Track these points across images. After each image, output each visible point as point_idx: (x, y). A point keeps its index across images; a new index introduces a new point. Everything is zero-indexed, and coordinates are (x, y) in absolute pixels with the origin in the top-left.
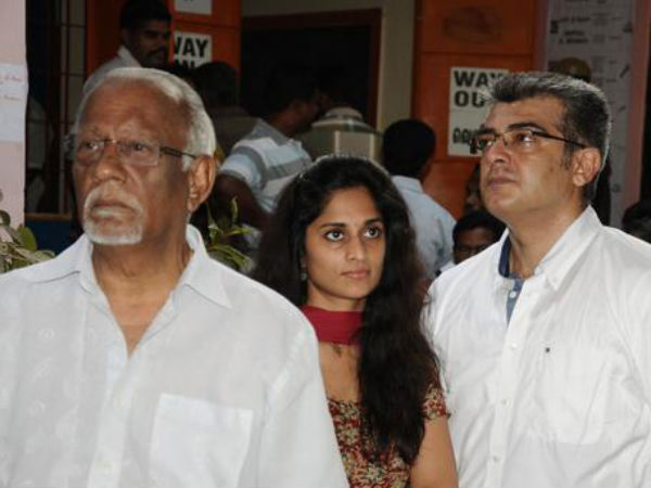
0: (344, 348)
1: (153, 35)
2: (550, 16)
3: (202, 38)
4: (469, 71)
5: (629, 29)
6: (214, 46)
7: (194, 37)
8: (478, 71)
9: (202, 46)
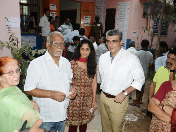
0: (85, 63)
1: (48, 12)
2: (96, 10)
3: (55, 13)
4: (86, 16)
5: (104, 12)
6: (57, 14)
7: (54, 13)
8: (87, 16)
9: (55, 14)
